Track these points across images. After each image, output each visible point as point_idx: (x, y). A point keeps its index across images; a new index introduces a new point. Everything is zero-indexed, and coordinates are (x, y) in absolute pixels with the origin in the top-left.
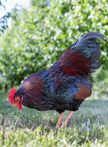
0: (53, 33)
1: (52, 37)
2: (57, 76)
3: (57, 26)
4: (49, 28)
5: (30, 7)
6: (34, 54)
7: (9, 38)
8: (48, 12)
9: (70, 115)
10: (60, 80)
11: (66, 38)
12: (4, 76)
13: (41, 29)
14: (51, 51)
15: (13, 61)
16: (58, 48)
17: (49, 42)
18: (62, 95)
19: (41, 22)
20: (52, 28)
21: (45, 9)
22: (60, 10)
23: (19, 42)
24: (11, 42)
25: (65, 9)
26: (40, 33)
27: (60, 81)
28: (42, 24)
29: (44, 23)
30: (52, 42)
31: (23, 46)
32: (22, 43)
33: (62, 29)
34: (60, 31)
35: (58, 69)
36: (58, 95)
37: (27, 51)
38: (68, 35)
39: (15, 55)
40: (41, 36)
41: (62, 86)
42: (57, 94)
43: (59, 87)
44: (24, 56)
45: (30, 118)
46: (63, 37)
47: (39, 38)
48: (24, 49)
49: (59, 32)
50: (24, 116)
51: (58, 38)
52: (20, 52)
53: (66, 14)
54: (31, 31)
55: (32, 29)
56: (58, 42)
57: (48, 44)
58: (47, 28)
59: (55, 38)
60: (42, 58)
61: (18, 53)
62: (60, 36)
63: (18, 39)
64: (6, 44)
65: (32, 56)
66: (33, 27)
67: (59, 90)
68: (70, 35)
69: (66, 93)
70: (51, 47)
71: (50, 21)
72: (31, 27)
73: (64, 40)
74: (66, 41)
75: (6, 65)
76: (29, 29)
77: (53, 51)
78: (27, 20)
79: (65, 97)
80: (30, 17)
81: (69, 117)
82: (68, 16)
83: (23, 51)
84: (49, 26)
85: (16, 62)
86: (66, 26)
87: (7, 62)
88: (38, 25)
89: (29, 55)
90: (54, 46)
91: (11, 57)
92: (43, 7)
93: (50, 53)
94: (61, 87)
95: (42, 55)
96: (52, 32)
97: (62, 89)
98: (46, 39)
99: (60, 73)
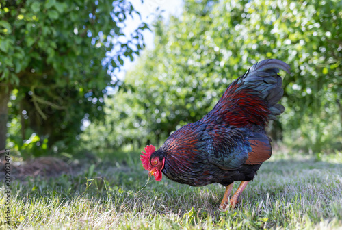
0: (219, 57)
1: (217, 63)
2: (217, 128)
3: (224, 45)
4: (213, 49)
5: (183, 14)
6: (190, 90)
7: (151, 63)
8: (210, 23)
9: (242, 187)
10: (221, 135)
11: (238, 63)
12: (144, 126)
13: (199, 51)
14: (217, 85)
15: (158, 102)
16: (227, 79)
17: (212, 70)
18: (226, 159)
19: (199, 39)
20: (217, 49)
21: (207, 19)
22: (229, 21)
23: (166, 70)
24: (154, 70)
25: (236, 19)
26: (198, 57)
27: (222, 137)
28: (201, 42)
29: (204, 40)
30: (216, 71)
31: (173, 78)
32: (171, 72)
33: (232, 50)
34: (230, 53)
35: (218, 118)
36: (219, 159)
37: (179, 85)
38: (241, 60)
39: (161, 90)
40: (200, 61)
41: (225, 144)
42: (217, 157)
43: (220, 146)
44: (175, 93)
45: (179, 195)
46: (234, 62)
47: (198, 65)
48: (174, 82)
49: (227, 55)
50: (170, 192)
51: (227, 64)
52: (169, 86)
53: (238, 27)
54: (185, 53)
55: (187, 50)
56: (226, 70)
57: (211, 74)
58: (209, 48)
59: (222, 64)
60: (204, 96)
61: (165, 88)
62: (229, 61)
63: (165, 66)
64: (146, 74)
65: (188, 92)
66: (188, 46)
67: (221, 152)
68: (245, 58)
69: (231, 155)
70: (216, 78)
71: (214, 37)
72: (184, 48)
73: (236, 68)
74: (240, 69)
75: (146, 108)
76: (182, 49)
77: (220, 85)
78: (179, 36)
79: (230, 162)
80: (184, 30)
81: (240, 189)
82: (241, 30)
83: (173, 86)
84: (212, 45)
85: (163, 102)
86: (239, 45)
87: (148, 104)
88: (195, 43)
89: (182, 92)
90: (220, 76)
91: (154, 95)
92: (204, 15)
93: (215, 87)
94: (223, 146)
95: (204, 91)
96: (216, 55)
97: (225, 150)
98: (208, 65)
99: (220, 123)
